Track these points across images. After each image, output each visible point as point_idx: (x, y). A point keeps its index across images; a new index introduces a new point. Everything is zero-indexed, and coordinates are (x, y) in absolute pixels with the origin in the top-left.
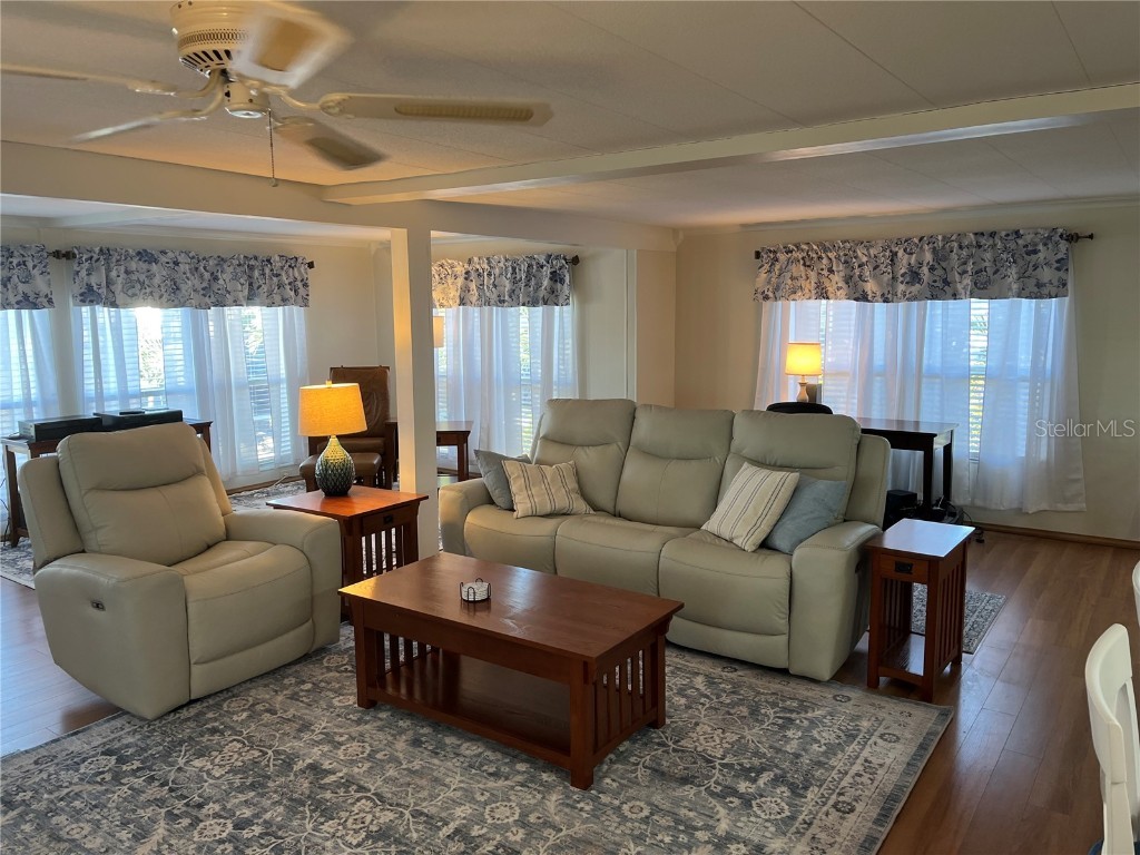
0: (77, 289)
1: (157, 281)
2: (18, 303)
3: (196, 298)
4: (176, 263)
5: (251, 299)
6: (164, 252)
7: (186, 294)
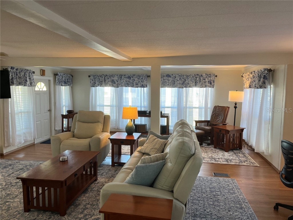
1: (170, 81)
2: (141, 86)
4: (175, 77)
6: (172, 75)
7: (176, 84)
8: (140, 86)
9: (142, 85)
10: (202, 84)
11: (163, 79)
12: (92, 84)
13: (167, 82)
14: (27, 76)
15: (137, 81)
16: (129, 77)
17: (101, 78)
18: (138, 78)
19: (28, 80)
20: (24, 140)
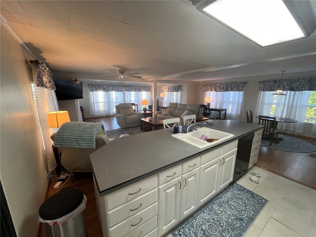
0: (125, 90)
1: (134, 89)
3: (138, 91)
4: (136, 87)
5: (144, 90)
8: (119, 91)
11: (130, 87)
12: (91, 90)
16: (113, 86)
17: (96, 86)
18: (118, 87)
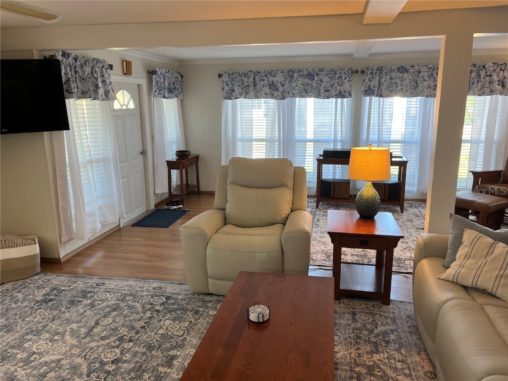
2: (336, 95)
4: (419, 72)
6: (412, 67)
7: (421, 89)
8: (334, 94)
9: (340, 92)
10: (482, 87)
11: (388, 77)
12: (227, 92)
13: (399, 85)
14: (98, 75)
15: (328, 85)
16: (310, 76)
17: (245, 79)
18: (330, 76)
19: (100, 85)
20: (101, 222)
